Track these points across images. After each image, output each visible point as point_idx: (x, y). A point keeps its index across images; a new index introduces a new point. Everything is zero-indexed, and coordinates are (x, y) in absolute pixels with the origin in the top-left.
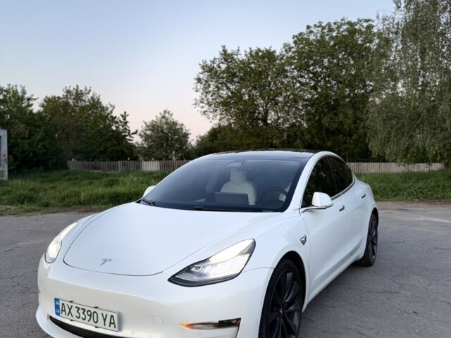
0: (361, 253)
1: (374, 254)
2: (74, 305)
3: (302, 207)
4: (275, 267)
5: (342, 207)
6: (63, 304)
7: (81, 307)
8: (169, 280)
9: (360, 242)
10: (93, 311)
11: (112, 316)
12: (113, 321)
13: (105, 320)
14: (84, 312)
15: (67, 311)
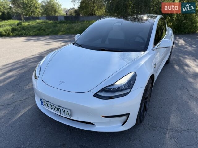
2: (49, 104)
4: (146, 86)
6: (44, 102)
7: (52, 105)
8: (94, 96)
10: (58, 107)
11: (67, 111)
12: (68, 113)
13: (64, 112)
14: (54, 107)
15: (47, 105)
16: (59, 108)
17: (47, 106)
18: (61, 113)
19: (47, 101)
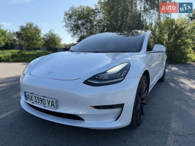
3: (147, 51)
4: (141, 77)
5: (159, 55)
6: (28, 95)
12: (53, 104)
14: (38, 99)
15: (30, 98)
16: (43, 99)
17: (32, 99)
18: (45, 106)
19: (32, 93)
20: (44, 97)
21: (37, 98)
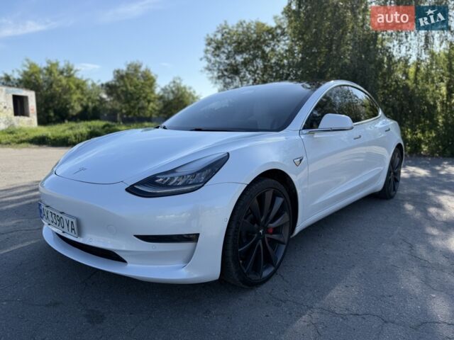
0: (379, 185)
1: (394, 190)
2: (49, 211)
3: (304, 128)
4: (248, 183)
5: (358, 136)
7: (53, 212)
8: (127, 190)
9: (380, 173)
10: (60, 215)
11: (72, 222)
12: (73, 227)
13: (68, 225)
14: (55, 217)
17: (47, 217)
18: (64, 230)
19: (47, 206)
20: (62, 213)
21: (53, 216)
